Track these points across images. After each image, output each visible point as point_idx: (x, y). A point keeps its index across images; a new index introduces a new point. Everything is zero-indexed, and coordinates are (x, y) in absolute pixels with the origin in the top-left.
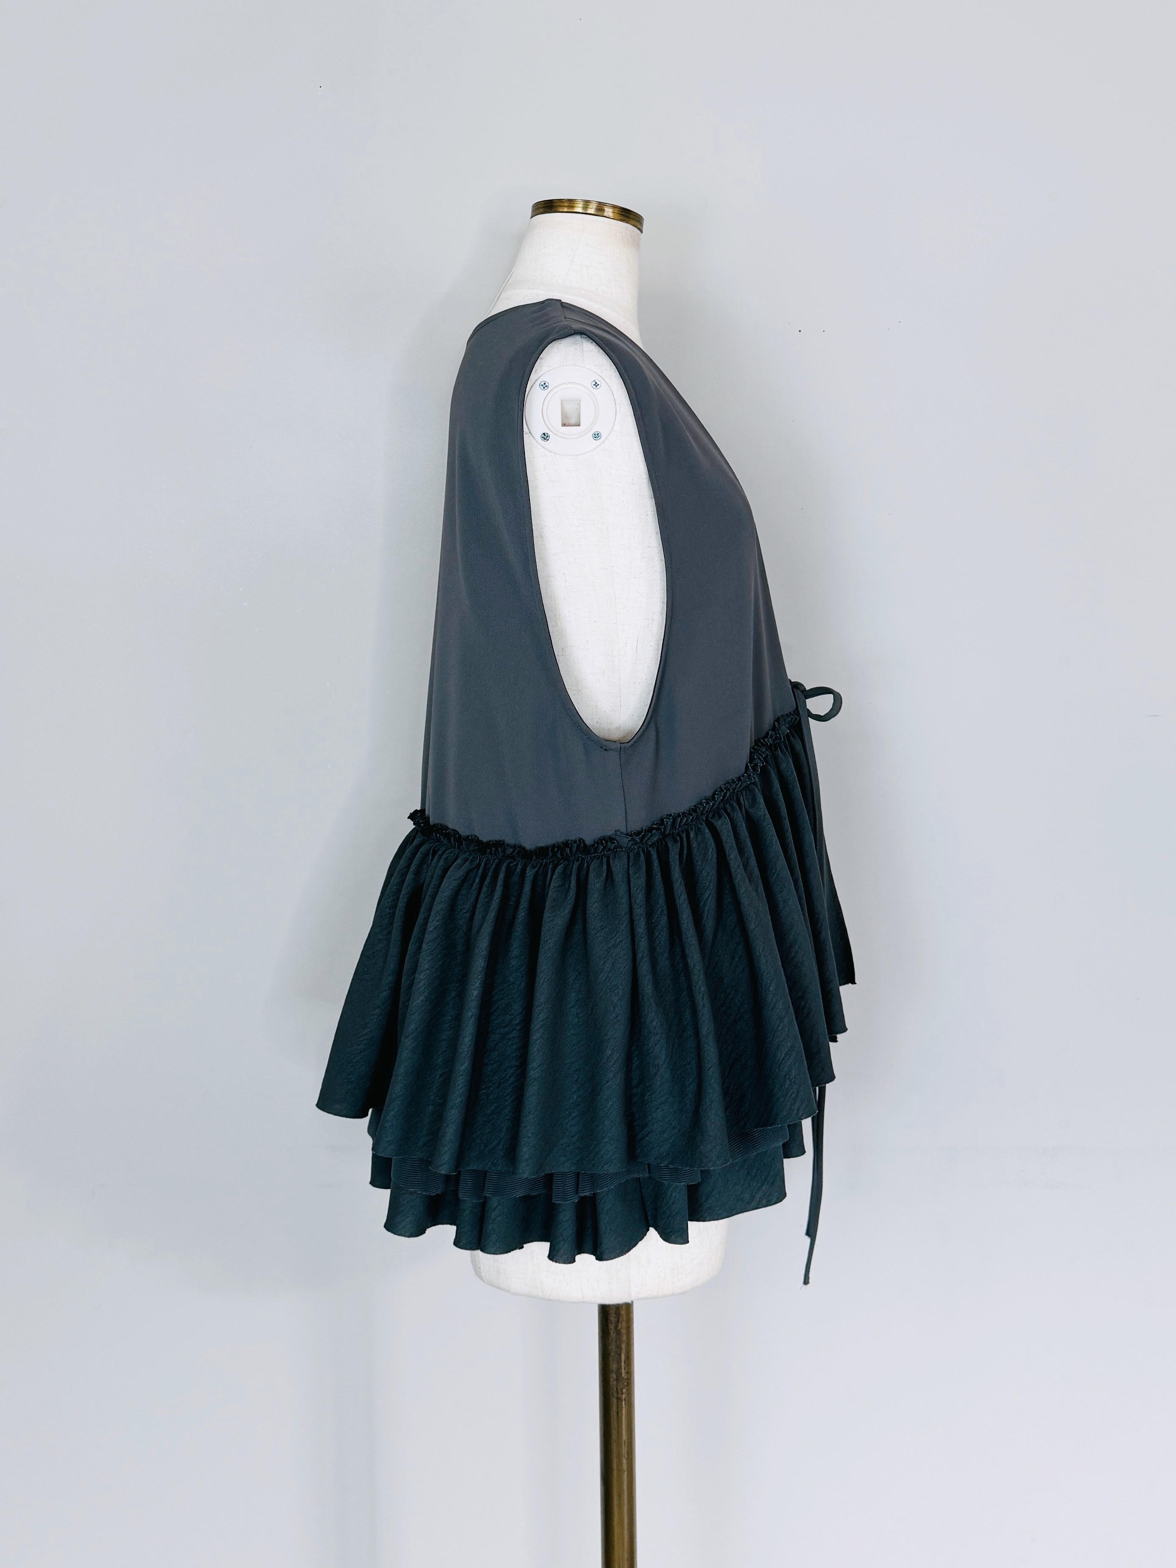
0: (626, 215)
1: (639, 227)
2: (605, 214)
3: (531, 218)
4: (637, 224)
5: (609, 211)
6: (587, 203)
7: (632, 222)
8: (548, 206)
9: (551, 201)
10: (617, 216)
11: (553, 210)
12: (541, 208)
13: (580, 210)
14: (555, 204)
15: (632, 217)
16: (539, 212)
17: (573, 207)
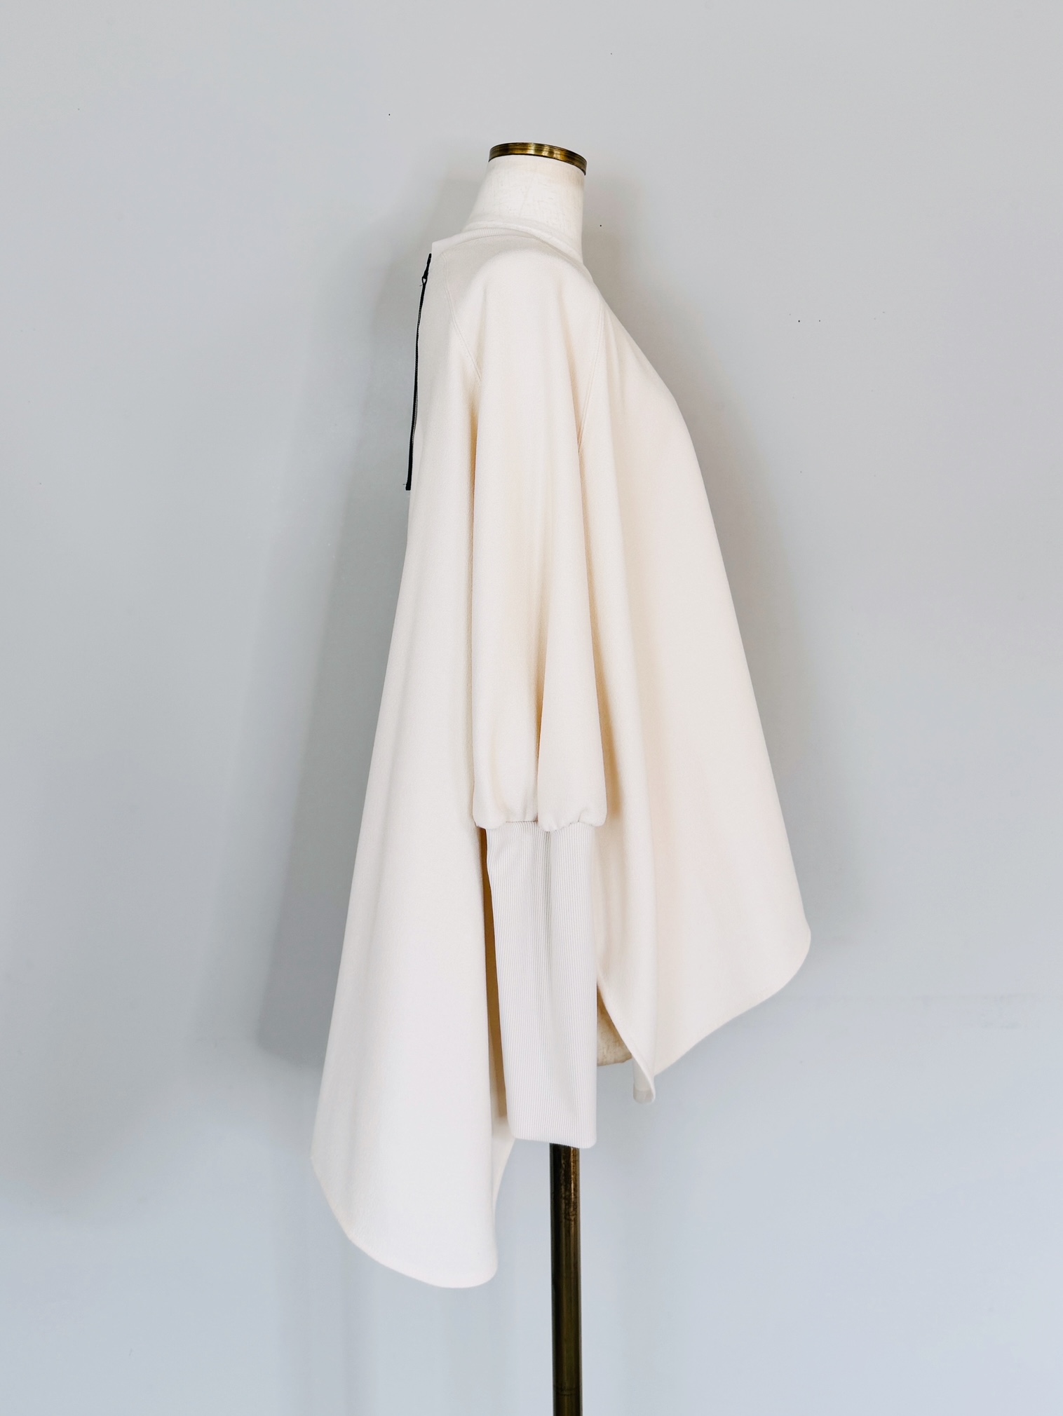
0: (571, 158)
1: (582, 168)
2: (555, 156)
3: (490, 160)
4: (581, 165)
5: (557, 154)
6: (539, 148)
7: (576, 163)
8: (504, 150)
9: (507, 145)
10: (564, 159)
11: (509, 152)
12: (500, 150)
13: (532, 152)
14: (510, 147)
15: (578, 159)
16: (496, 154)
17: (526, 149)
